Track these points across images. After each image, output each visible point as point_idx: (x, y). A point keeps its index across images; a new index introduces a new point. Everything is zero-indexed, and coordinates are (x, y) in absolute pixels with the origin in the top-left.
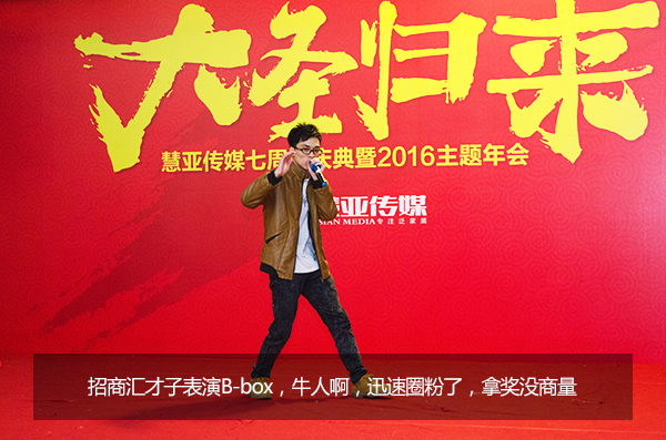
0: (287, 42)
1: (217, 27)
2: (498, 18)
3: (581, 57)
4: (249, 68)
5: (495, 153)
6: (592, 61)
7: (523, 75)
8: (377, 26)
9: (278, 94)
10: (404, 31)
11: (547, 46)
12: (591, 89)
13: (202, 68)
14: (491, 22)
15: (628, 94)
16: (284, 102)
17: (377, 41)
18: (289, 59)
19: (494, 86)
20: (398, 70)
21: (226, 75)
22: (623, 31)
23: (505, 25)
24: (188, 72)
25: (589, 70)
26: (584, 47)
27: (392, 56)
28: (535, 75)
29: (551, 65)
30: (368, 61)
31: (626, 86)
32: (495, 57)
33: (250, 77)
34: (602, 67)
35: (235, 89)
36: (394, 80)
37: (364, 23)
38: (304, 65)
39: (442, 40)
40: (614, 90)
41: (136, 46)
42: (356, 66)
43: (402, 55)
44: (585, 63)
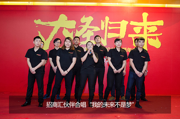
0: (84, 24)
1: (68, 19)
2: (131, 21)
3: (148, 31)
4: (75, 29)
5: (130, 50)
6: (150, 32)
7: (136, 34)
8: (105, 21)
9: (82, 35)
10: (111, 23)
11: (141, 28)
12: (150, 37)
13: (64, 29)
14: (129, 22)
15: (157, 39)
16: (83, 37)
17: (105, 25)
18: (85, 28)
19: (130, 36)
20: (109, 31)
21: (70, 30)
22: (156, 26)
23: (132, 23)
24: (61, 29)
25: (150, 33)
26: (149, 28)
27: (108, 28)
28: (138, 34)
29: (142, 32)
30: (102, 29)
31: (157, 37)
32: (130, 30)
33: (76, 31)
34: (152, 33)
35: (72, 33)
36: (108, 33)
37: (102, 21)
38: (88, 29)
39: (119, 25)
40: (154, 38)
41: (49, 23)
42: (100, 30)
43: (110, 28)
44: (149, 32)
